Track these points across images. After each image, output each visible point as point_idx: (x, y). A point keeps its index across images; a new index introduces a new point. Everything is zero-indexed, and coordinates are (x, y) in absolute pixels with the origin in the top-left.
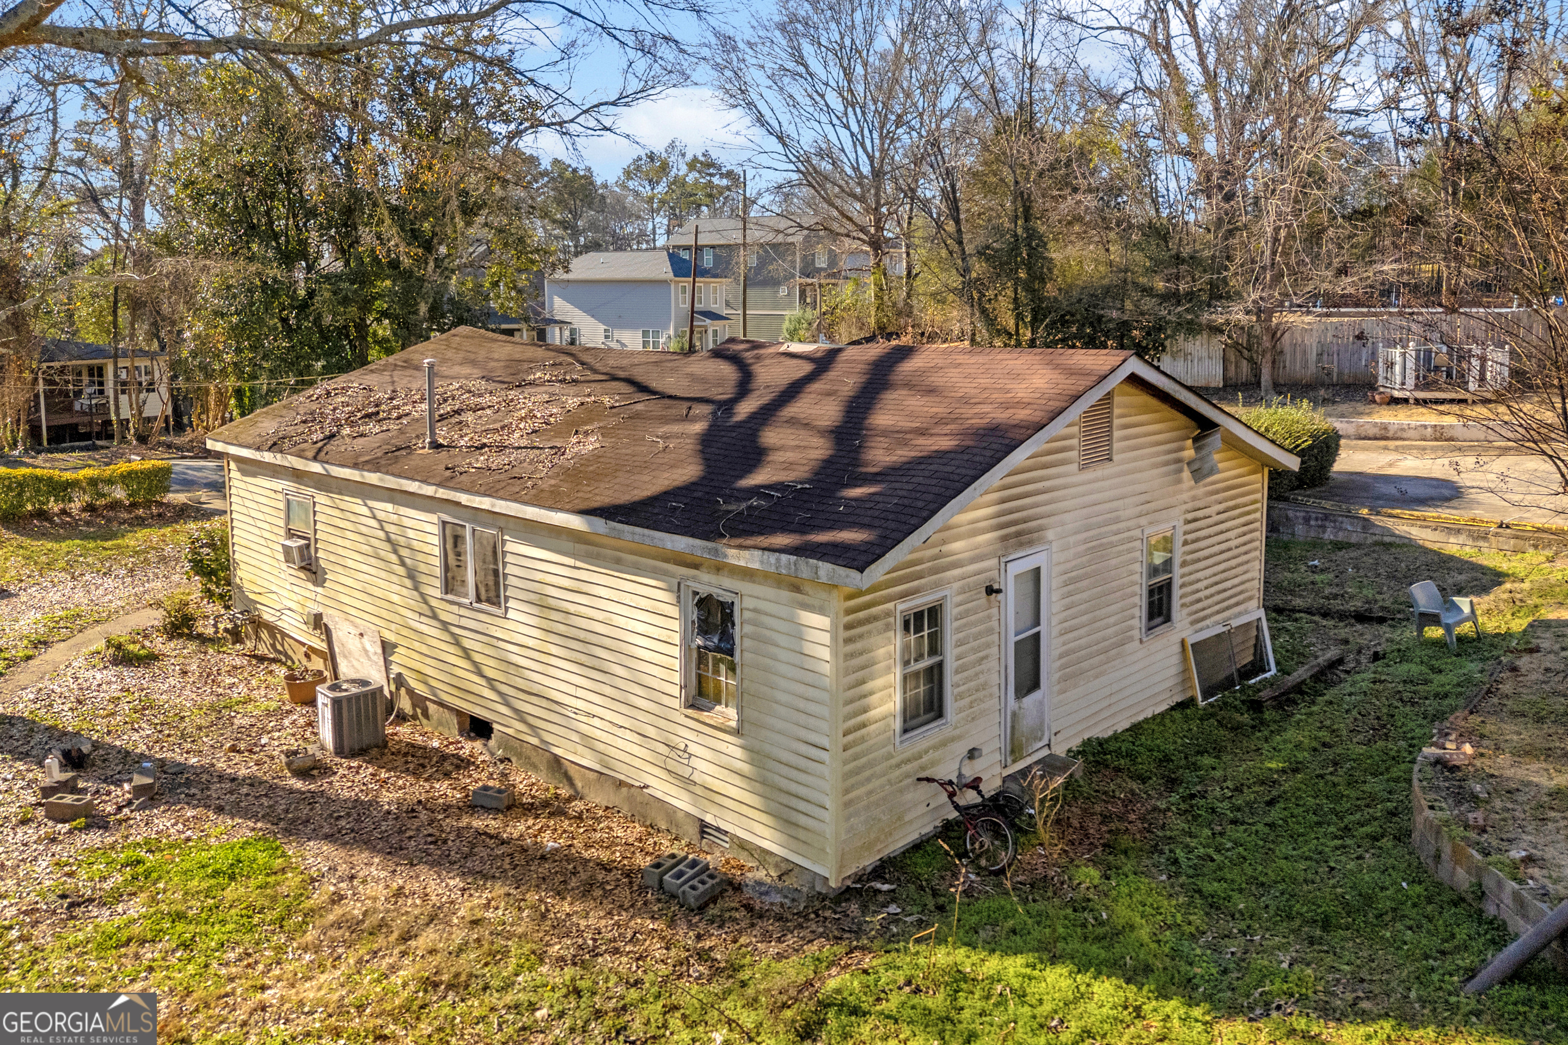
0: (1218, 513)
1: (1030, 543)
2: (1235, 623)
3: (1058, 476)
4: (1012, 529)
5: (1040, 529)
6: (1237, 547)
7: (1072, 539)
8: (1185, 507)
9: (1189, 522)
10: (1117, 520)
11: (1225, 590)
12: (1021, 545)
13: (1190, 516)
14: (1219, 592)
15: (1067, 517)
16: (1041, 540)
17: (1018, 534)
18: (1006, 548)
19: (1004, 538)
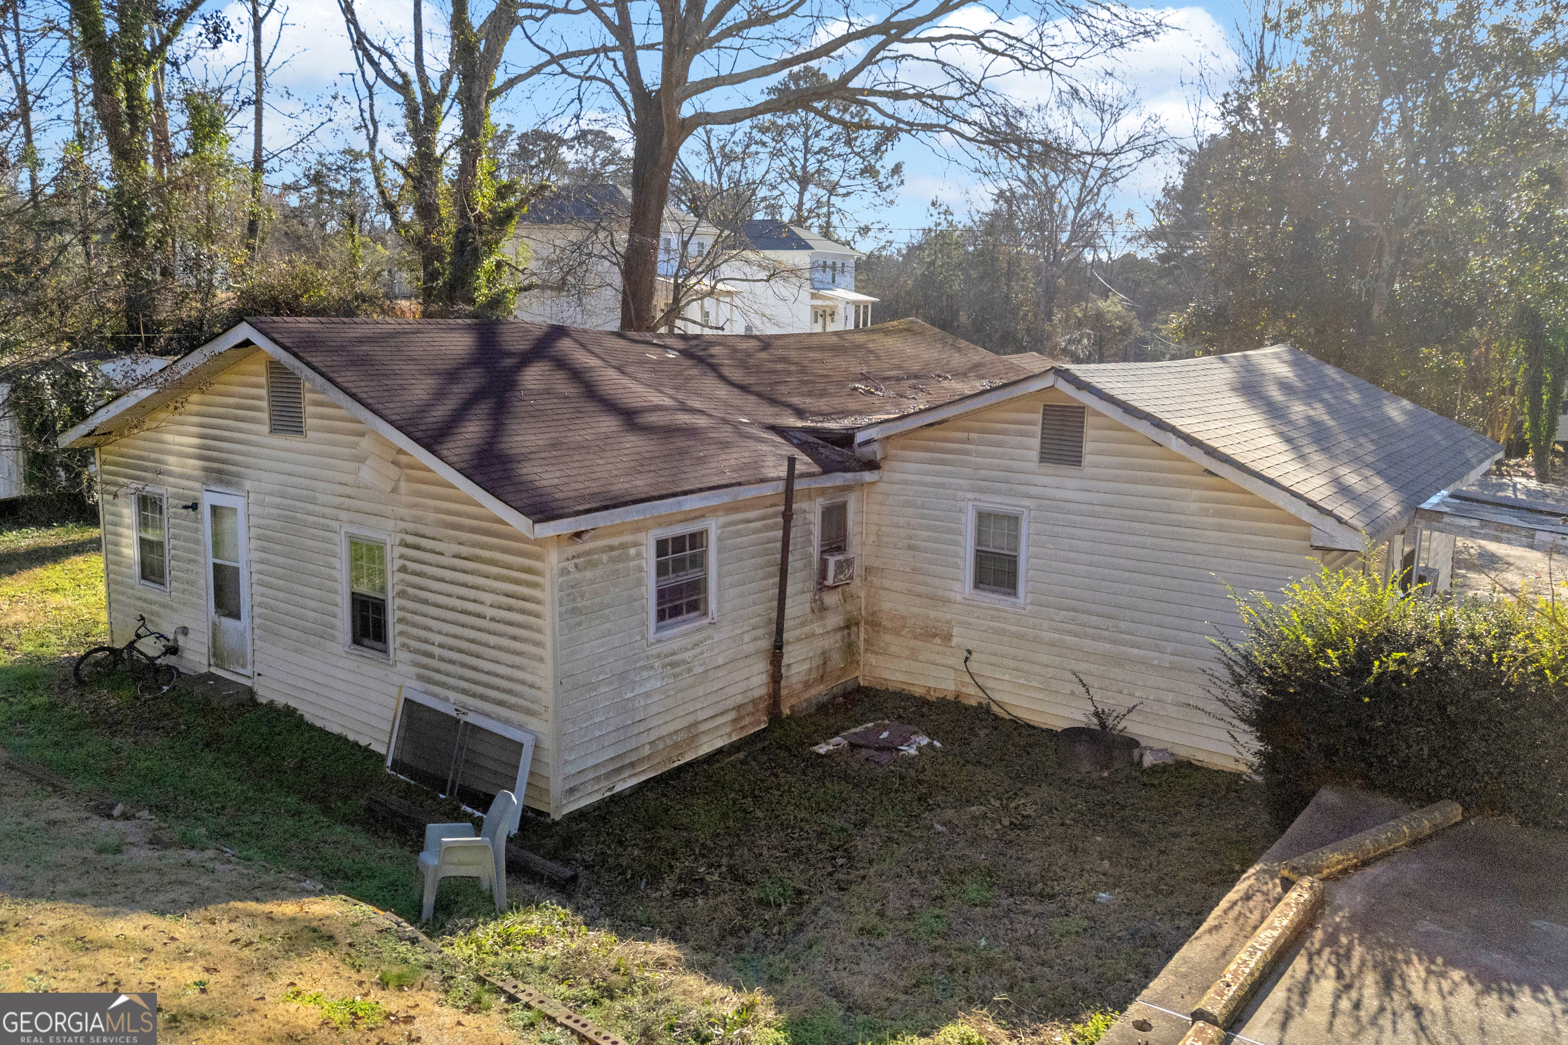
0: (455, 556)
1: (228, 484)
2: (471, 718)
3: (251, 432)
4: (215, 465)
5: (238, 475)
6: (492, 619)
7: (268, 499)
8: (402, 525)
9: (407, 545)
10: (313, 502)
11: (475, 669)
12: (221, 482)
13: (410, 539)
14: (463, 665)
15: (264, 475)
16: (238, 485)
17: (219, 471)
18: (208, 479)
19: (206, 469)
